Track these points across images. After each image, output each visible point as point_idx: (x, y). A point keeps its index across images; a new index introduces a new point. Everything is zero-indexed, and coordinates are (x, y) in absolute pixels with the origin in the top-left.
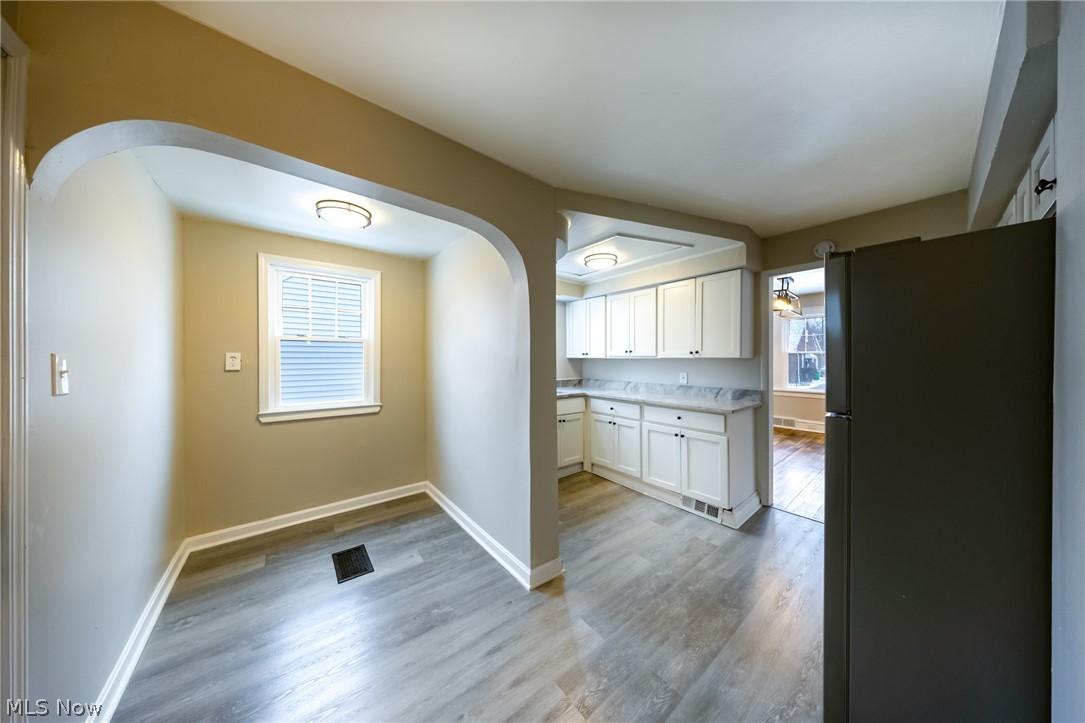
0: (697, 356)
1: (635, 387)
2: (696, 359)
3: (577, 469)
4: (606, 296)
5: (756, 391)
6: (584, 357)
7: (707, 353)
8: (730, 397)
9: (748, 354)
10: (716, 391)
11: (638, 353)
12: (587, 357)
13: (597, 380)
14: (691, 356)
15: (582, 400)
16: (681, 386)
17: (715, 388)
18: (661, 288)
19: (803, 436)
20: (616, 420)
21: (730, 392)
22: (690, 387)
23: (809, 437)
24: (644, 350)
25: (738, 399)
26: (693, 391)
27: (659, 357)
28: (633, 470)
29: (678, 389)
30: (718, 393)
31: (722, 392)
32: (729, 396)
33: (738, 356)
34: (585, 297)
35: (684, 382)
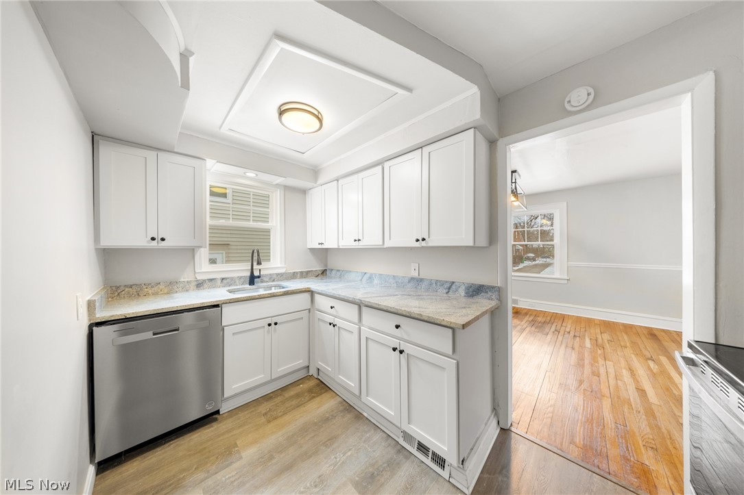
0: (423, 244)
1: (370, 278)
2: (423, 247)
3: (302, 374)
4: (338, 180)
5: (493, 287)
6: (320, 246)
7: (434, 241)
8: (463, 294)
9: (482, 241)
10: (447, 285)
11: (366, 242)
12: (323, 247)
13: (338, 271)
14: (417, 244)
15: (307, 296)
16: (412, 279)
17: (446, 282)
18: (387, 165)
19: (526, 314)
20: (337, 321)
21: (463, 287)
22: (422, 280)
23: (531, 315)
24: (372, 239)
25: (472, 296)
26: (424, 285)
27: (386, 246)
28: (352, 385)
29: (409, 282)
30: (449, 288)
31: (454, 287)
32: (462, 292)
33: (471, 244)
34: (319, 182)
35: (415, 274)
